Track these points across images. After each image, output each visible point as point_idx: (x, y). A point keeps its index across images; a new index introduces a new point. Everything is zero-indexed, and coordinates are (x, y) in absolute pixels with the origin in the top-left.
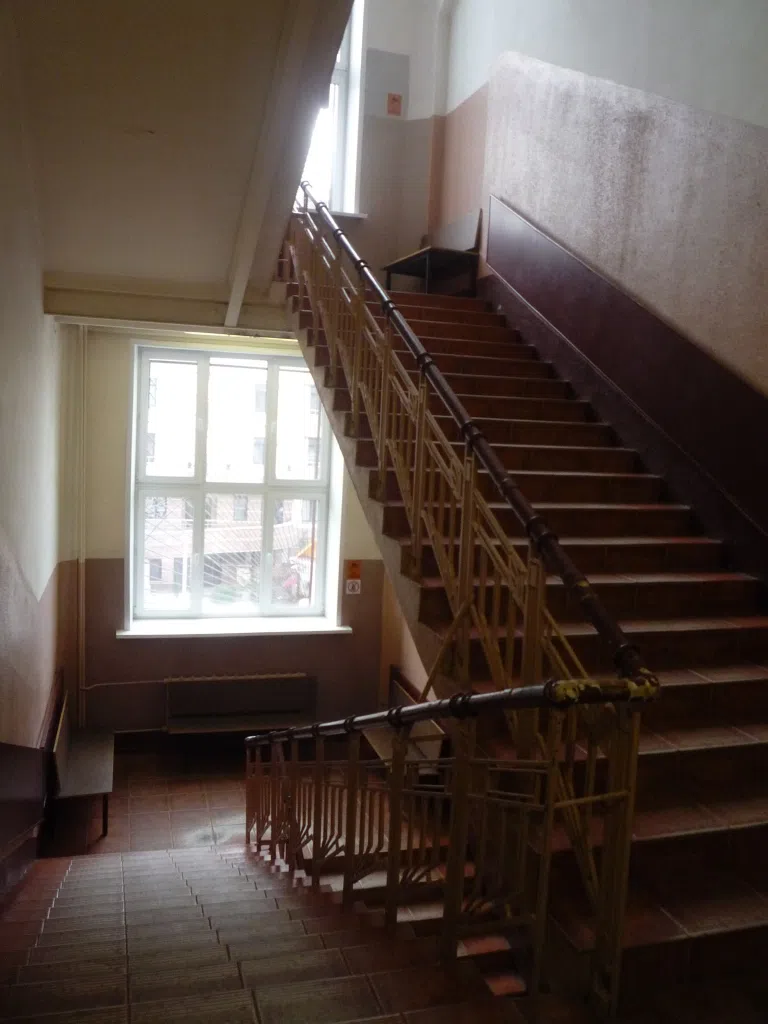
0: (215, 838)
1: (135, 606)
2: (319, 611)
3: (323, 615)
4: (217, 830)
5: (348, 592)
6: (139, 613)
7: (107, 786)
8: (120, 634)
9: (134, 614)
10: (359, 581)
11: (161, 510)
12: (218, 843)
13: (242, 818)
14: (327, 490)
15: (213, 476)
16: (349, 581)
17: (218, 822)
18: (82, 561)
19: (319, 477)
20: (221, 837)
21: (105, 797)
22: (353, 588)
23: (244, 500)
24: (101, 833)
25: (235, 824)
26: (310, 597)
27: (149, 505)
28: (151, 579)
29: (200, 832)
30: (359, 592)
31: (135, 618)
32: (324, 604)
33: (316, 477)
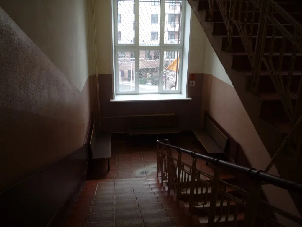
0: (146, 173)
1: (116, 91)
2: (179, 92)
3: (181, 93)
4: (147, 170)
5: (190, 85)
6: (118, 93)
7: (109, 155)
8: (111, 100)
9: (116, 93)
10: (194, 81)
11: (124, 55)
12: (147, 175)
13: (155, 165)
14: (182, 47)
15: (141, 43)
16: (191, 81)
17: (147, 167)
18: (97, 75)
19: (179, 43)
20: (148, 172)
21: (108, 159)
22: (192, 83)
23: (148, 52)
24: (108, 169)
25: (152, 168)
26: (176, 87)
27: (120, 54)
28: (121, 77)
29: (140, 170)
30: (194, 85)
31: (116, 95)
32: (181, 89)
33: (178, 43)
